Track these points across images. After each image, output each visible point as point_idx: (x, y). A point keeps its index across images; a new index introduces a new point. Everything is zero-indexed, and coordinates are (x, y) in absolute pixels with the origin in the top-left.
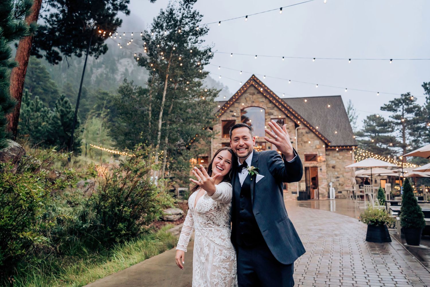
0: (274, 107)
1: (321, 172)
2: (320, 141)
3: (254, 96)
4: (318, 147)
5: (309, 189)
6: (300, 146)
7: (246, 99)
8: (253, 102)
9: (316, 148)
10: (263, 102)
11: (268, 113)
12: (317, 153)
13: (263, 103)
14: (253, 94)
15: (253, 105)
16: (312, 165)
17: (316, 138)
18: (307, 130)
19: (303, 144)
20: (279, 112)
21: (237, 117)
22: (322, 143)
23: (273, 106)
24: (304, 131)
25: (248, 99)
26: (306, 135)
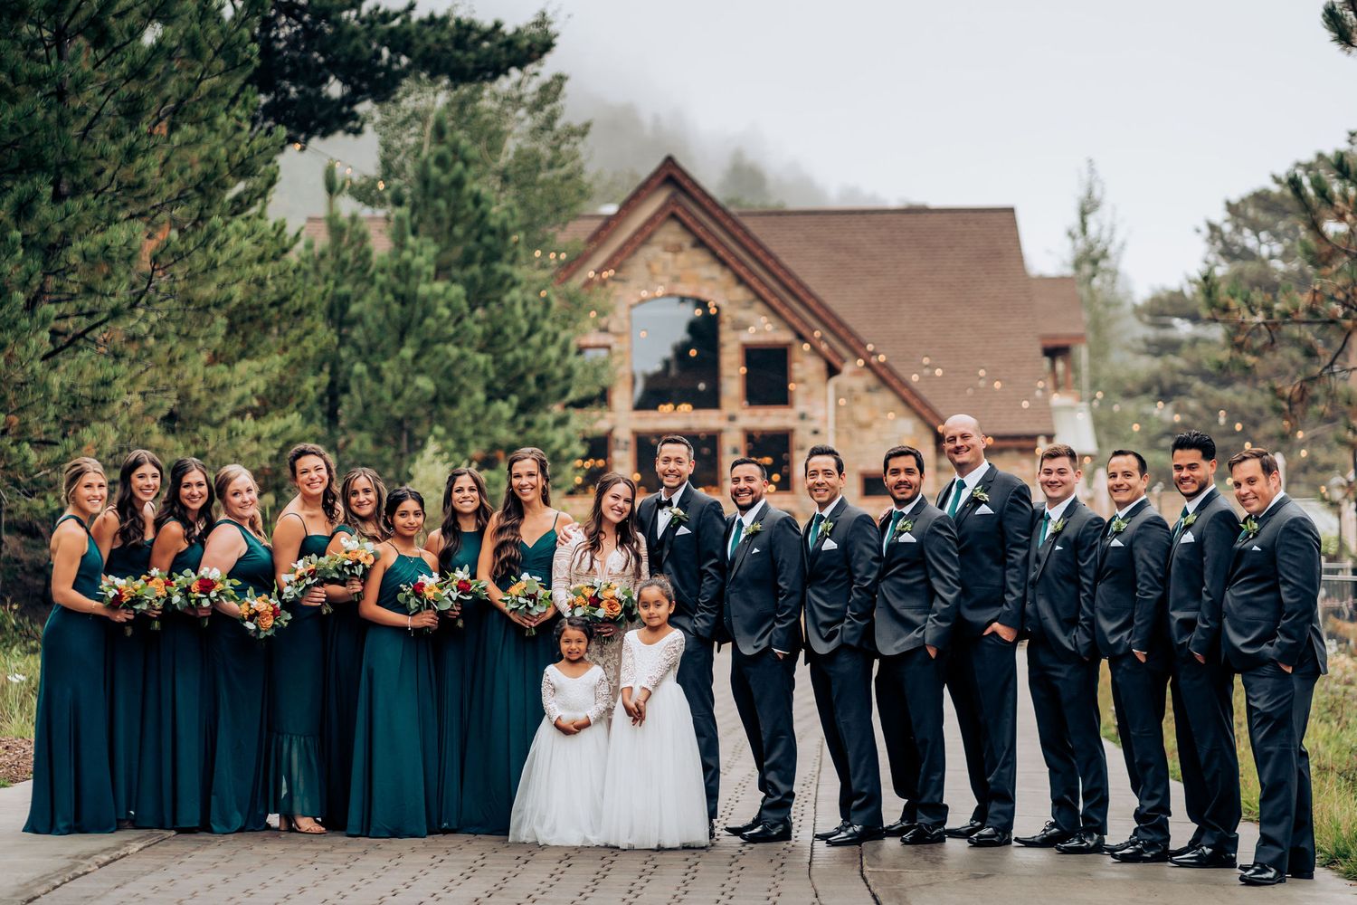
0: (751, 302)
2: (917, 420)
3: (682, 257)
7: (649, 266)
8: (676, 279)
10: (712, 279)
11: (731, 321)
13: (712, 283)
14: (677, 249)
15: (677, 291)
17: (901, 408)
18: (869, 378)
20: (773, 319)
21: (617, 334)
22: (922, 428)
23: (751, 296)
24: (858, 384)
25: (657, 267)
26: (866, 398)
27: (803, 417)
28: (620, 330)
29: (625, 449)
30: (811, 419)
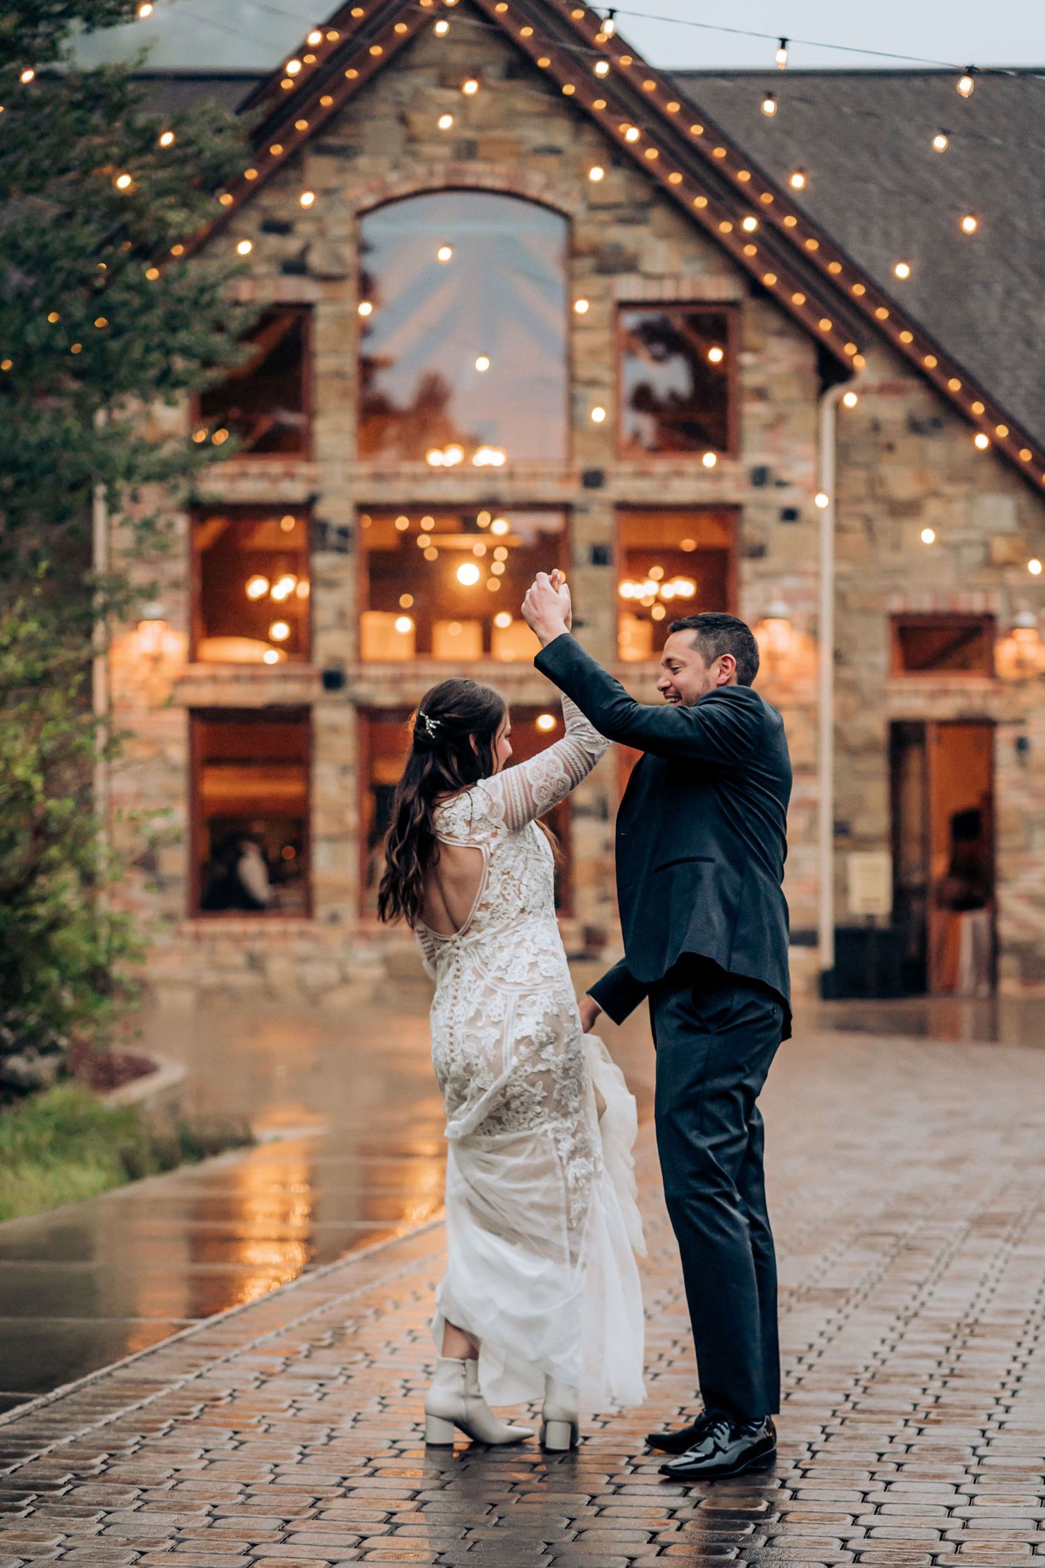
0: (644, 206)
1: (1022, 763)
2: (1023, 498)
4: (1001, 549)
5: (916, 906)
6: (856, 538)
7: (403, 120)
8: (466, 149)
9: (989, 563)
10: (554, 151)
11: (595, 251)
12: (997, 604)
13: (551, 162)
15: (470, 181)
16: (946, 708)
17: (989, 469)
18: (916, 400)
19: (884, 523)
20: (692, 248)
21: (326, 279)
23: (642, 194)
24: (892, 411)
25: (422, 122)
26: (908, 445)
27: (760, 477)
28: (335, 269)
29: (341, 550)
30: (781, 484)
